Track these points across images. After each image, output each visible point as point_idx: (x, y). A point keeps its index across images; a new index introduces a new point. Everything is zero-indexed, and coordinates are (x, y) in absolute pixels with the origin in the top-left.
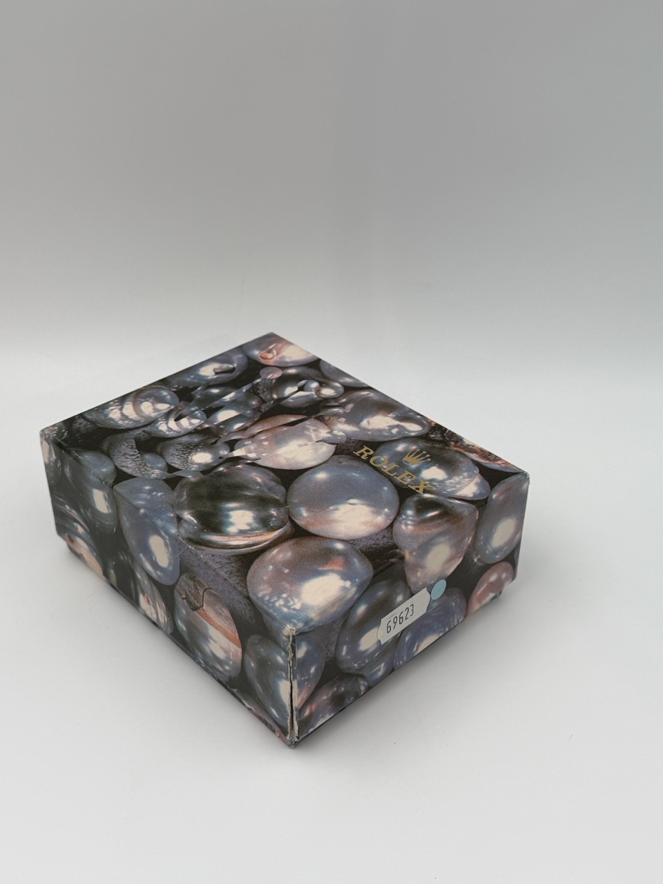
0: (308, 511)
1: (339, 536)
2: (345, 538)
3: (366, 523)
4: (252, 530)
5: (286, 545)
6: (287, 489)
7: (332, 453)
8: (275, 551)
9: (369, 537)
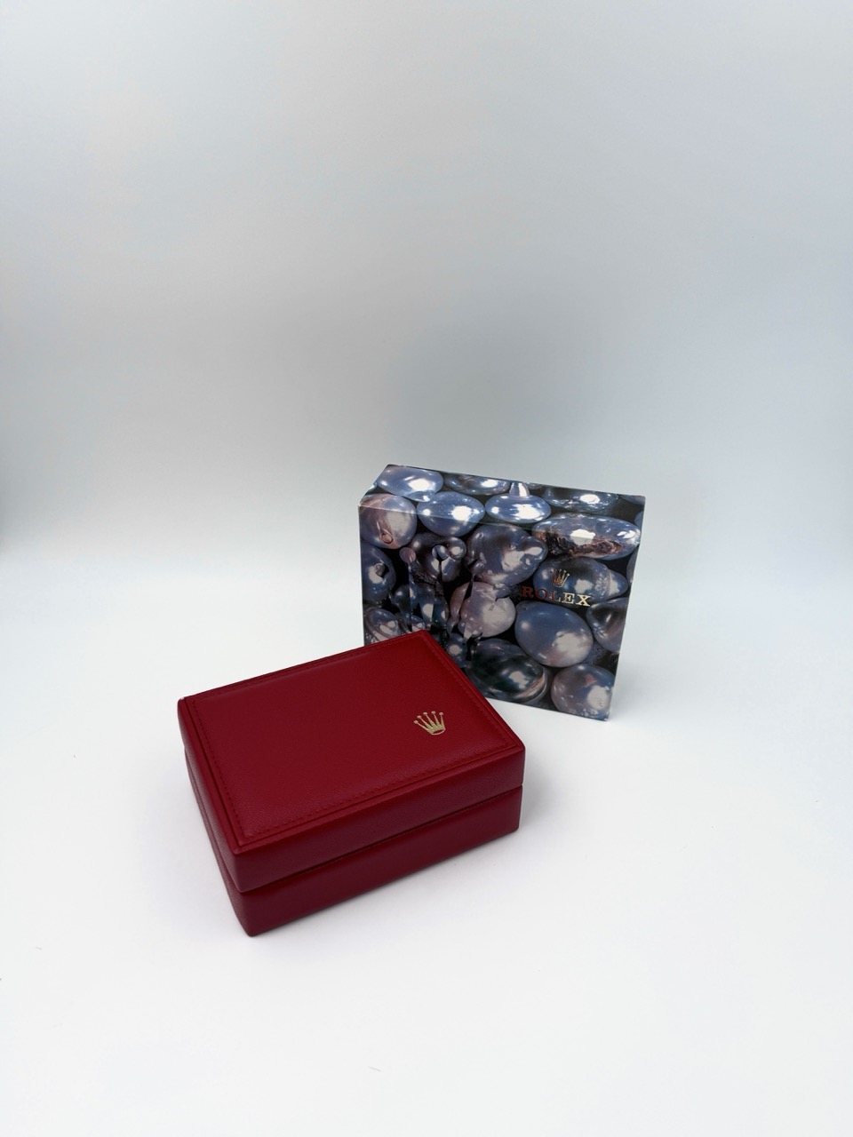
0: (543, 654)
1: (575, 661)
2: (579, 662)
3: (580, 646)
4: (531, 682)
5: (556, 681)
6: (518, 645)
7: (513, 605)
8: (555, 688)
9: (591, 654)
